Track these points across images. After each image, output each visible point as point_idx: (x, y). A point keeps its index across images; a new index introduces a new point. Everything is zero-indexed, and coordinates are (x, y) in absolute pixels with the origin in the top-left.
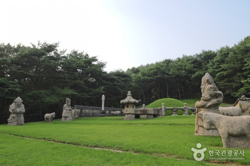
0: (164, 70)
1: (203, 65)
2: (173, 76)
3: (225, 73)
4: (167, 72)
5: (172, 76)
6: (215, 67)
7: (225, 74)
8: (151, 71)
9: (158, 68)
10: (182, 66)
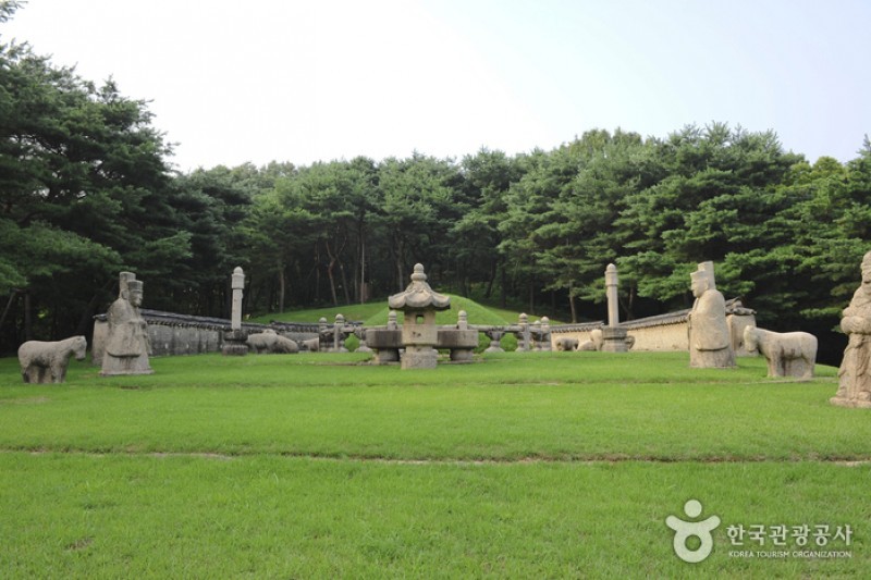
0: (363, 192)
1: (483, 194)
2: (395, 218)
3: (563, 229)
4: (373, 201)
5: (392, 219)
6: (529, 206)
7: (562, 231)
8: (320, 193)
9: (340, 183)
10: (420, 190)
